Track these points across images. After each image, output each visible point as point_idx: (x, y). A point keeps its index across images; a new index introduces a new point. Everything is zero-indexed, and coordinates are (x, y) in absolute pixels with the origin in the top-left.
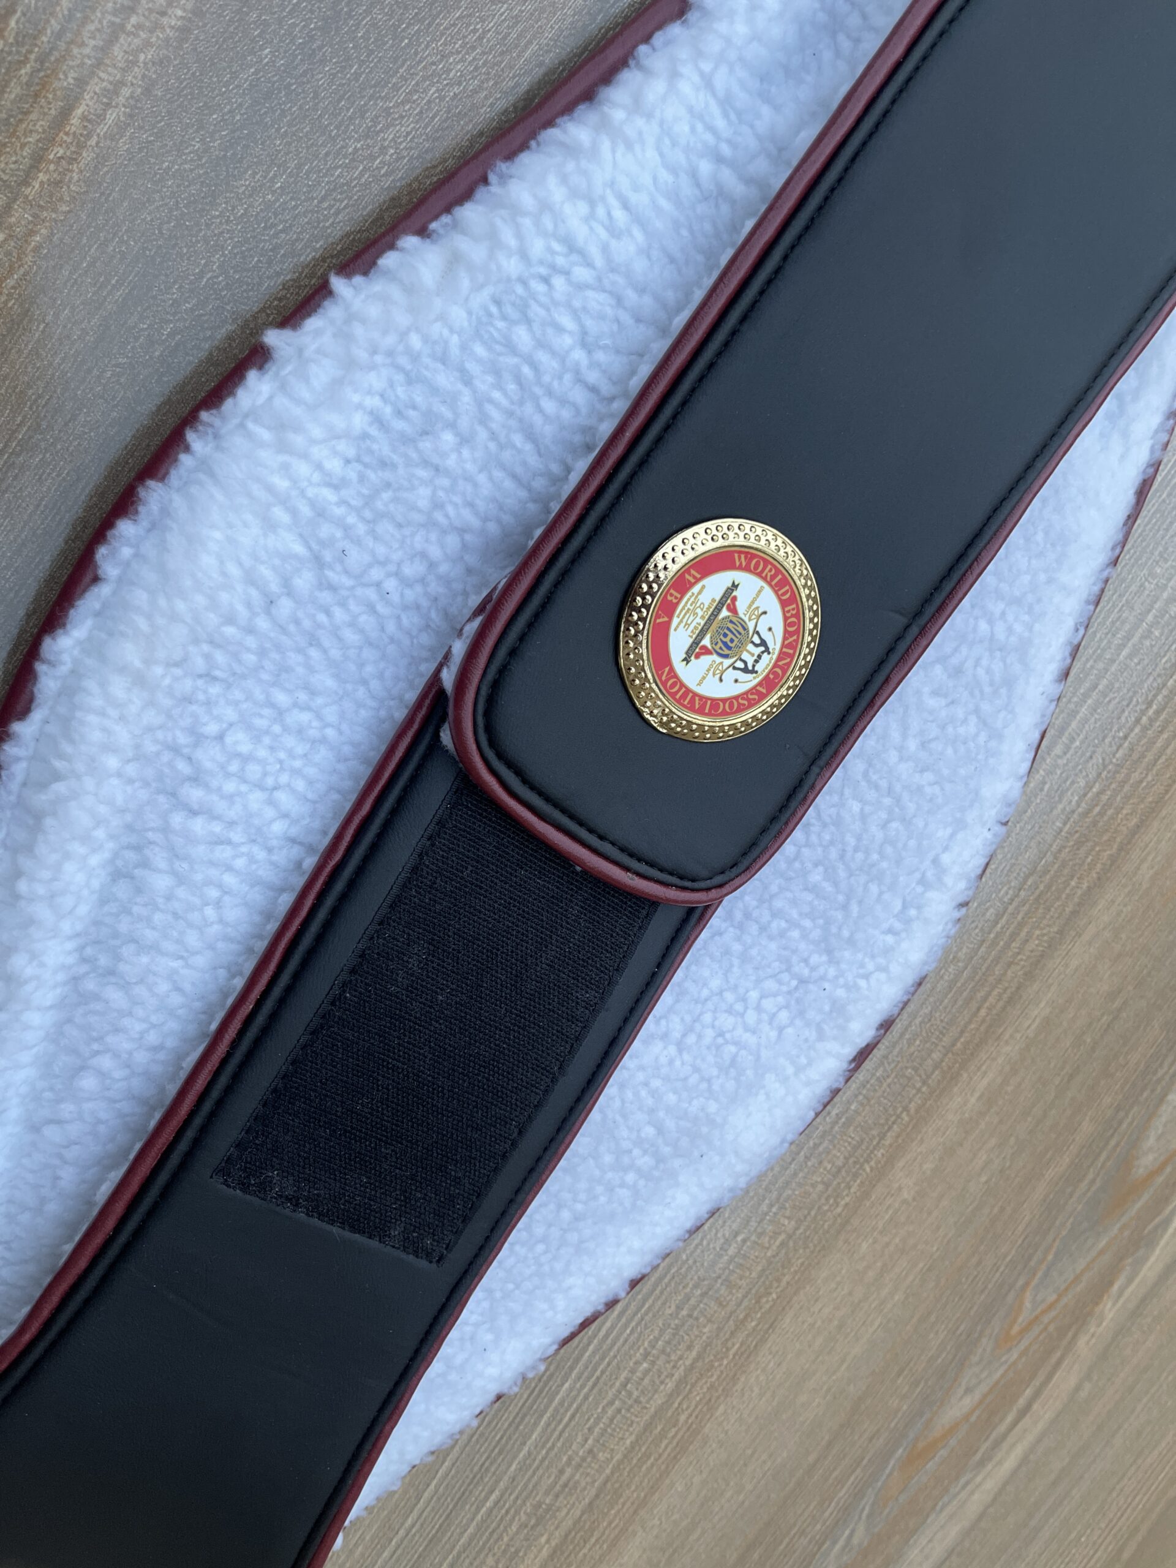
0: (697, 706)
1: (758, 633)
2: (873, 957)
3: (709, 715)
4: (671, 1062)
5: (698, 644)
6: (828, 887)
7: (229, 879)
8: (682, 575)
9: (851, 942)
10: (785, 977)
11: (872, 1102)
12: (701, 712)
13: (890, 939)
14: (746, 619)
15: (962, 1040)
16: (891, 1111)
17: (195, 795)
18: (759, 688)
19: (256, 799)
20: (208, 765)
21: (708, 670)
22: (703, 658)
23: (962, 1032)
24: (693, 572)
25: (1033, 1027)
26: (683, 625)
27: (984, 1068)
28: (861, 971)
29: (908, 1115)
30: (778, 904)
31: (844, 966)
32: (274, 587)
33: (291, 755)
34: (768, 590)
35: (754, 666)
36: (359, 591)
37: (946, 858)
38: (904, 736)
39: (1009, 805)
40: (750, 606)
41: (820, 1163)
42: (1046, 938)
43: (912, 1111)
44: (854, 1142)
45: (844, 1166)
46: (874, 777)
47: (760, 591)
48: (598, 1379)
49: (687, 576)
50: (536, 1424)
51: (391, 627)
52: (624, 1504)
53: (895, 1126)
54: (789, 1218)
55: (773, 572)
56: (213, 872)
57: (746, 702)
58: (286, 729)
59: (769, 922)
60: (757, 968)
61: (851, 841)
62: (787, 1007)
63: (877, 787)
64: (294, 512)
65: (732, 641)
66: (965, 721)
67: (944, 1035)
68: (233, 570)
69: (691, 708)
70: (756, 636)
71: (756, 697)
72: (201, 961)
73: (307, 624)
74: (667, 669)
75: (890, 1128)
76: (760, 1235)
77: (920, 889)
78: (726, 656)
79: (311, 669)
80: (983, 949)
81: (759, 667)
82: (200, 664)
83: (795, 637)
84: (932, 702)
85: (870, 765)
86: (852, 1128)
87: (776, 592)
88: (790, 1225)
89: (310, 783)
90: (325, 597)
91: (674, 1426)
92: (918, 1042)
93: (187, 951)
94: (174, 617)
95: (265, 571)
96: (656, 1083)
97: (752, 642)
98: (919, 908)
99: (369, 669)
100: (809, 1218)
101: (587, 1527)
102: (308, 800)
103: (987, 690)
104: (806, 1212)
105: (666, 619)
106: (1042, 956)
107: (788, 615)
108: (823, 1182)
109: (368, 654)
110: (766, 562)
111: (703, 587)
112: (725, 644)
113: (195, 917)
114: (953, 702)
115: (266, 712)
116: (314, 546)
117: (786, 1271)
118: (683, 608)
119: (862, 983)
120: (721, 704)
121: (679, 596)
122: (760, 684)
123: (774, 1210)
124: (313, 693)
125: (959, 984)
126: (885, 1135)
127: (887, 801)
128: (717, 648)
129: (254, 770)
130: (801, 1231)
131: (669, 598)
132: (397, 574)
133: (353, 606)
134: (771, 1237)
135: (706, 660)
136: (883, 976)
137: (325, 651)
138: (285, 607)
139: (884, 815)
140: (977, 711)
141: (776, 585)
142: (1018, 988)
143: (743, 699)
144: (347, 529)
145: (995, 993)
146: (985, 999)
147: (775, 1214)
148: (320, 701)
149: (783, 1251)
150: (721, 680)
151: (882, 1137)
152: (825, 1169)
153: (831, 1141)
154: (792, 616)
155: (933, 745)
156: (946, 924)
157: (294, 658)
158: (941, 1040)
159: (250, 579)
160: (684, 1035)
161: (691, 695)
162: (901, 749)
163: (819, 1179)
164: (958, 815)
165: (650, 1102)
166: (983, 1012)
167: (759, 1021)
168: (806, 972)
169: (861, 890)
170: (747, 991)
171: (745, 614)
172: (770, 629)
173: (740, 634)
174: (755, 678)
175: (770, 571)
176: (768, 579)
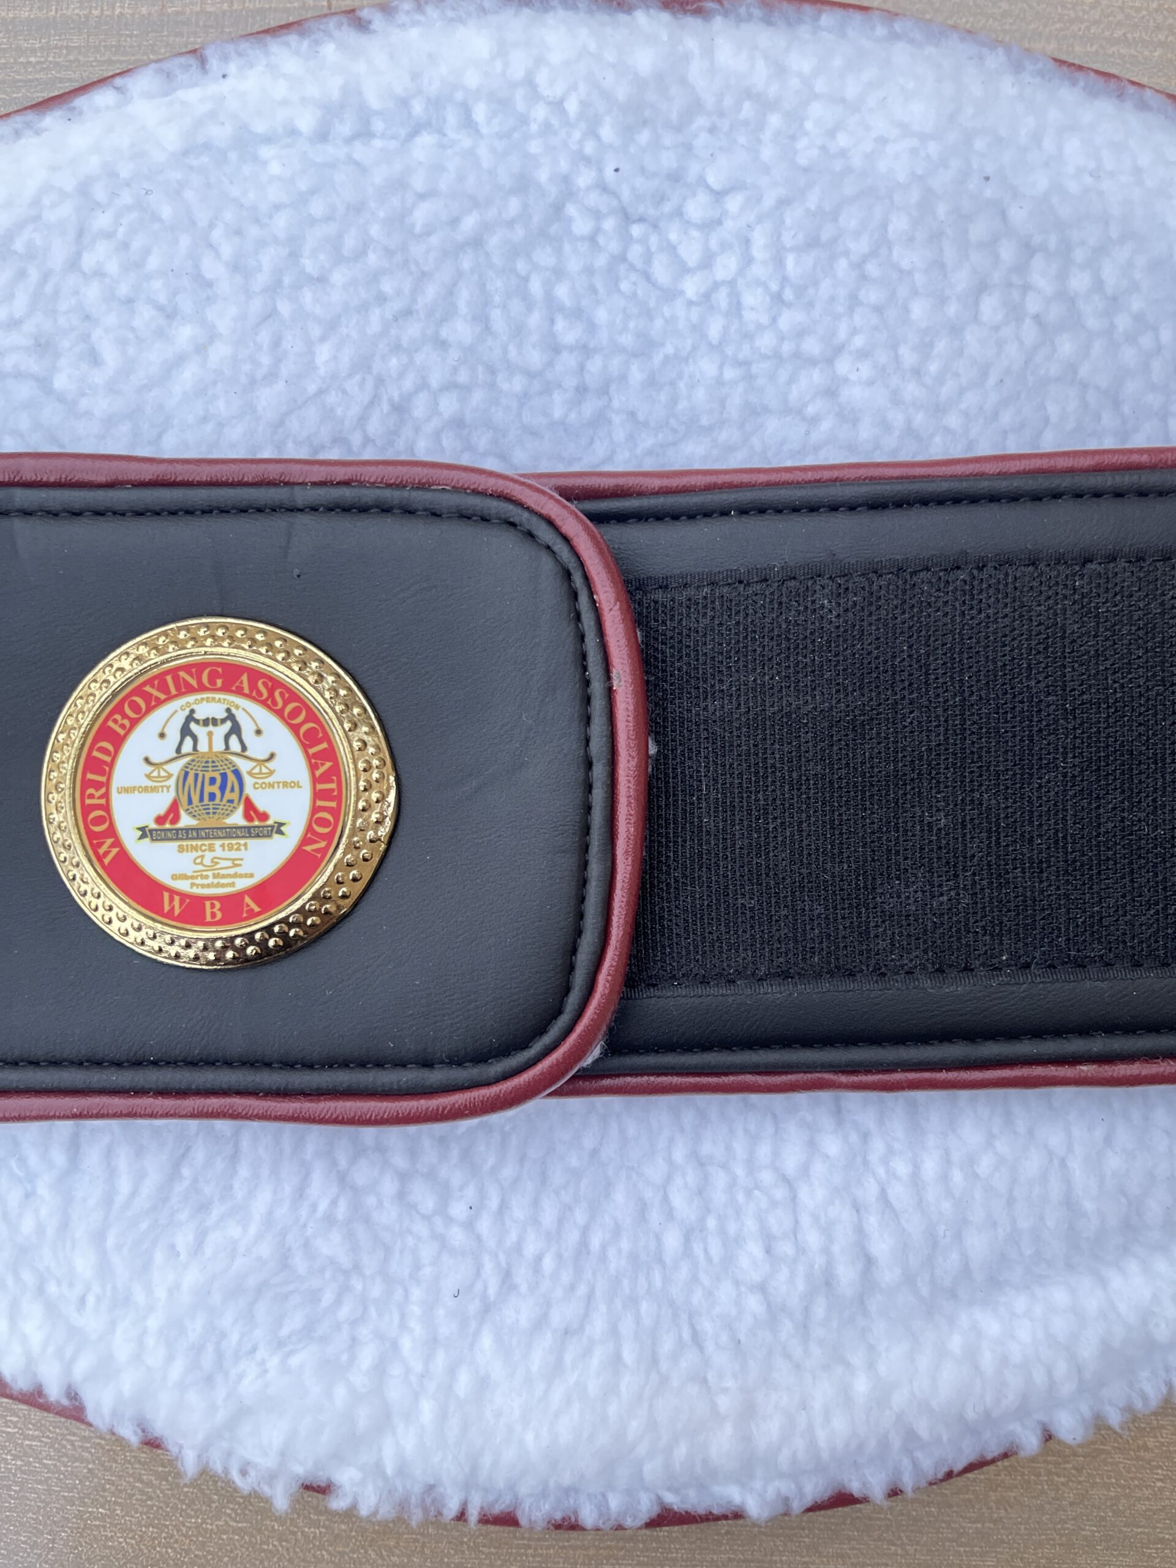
0: (328, 765)
1: (179, 749)
2: (524, 120)
4: (863, 354)
5: (249, 829)
6: (464, 296)
7: (930, 1167)
8: (180, 918)
9: (523, 184)
10: (635, 253)
12: (330, 752)
13: (480, 112)
14: (172, 783)
17: (846, 1276)
18: (247, 689)
19: (811, 1197)
20: (801, 1282)
21: (270, 786)
22: (260, 807)
24: (167, 907)
26: (239, 870)
28: (555, 122)
30: (535, 358)
31: (564, 165)
32: (547, 1340)
33: (732, 1185)
35: (223, 721)
36: (491, 1242)
37: (306, 121)
40: (153, 789)
47: (126, 790)
49: (177, 910)
51: (508, 1172)
56: (932, 1194)
57: (276, 694)
58: (707, 1209)
59: (571, 349)
60: (648, 314)
62: (679, 213)
63: (276, 343)
64: (452, 1371)
66: (98, 273)
68: (557, 1397)
70: (184, 749)
71: (258, 684)
72: (1055, 1136)
73: (566, 1277)
74: (308, 848)
77: (378, 125)
79: (617, 1231)
81: (219, 712)
82: (688, 1360)
87: (111, 765)
89: (754, 1139)
90: (522, 1276)
93: (1050, 1163)
94: (652, 1425)
95: (536, 1362)
96: (908, 357)
97: (195, 749)
98: (404, 102)
102: (777, 1131)
103: (33, 274)
105: (247, 900)
107: (127, 723)
109: (557, 1175)
111: (174, 877)
112: (223, 788)
113: (1000, 1181)
114: (87, 318)
115: (698, 1250)
116: (473, 1325)
118: (219, 885)
119: (572, 106)
121: (207, 904)
122: (240, 693)
124: (642, 1210)
128: (236, 795)
129: (778, 1221)
132: (442, 1209)
133: (512, 1237)
135: (260, 799)
136: (542, 77)
138: (559, 1316)
139: (307, 296)
140: (73, 264)
144: (429, 1309)
148: (648, 1194)
150: (271, 757)
154: (123, 716)
155: (162, 298)
157: (616, 1262)
159: (556, 1369)
164: (233, 157)
165: (941, 346)
167: (725, 246)
168: (609, 224)
169: (434, 240)
170: (690, 303)
171: (168, 788)
172: (162, 735)
173: (196, 775)
174: (237, 707)
175: (91, 796)
176: (103, 790)
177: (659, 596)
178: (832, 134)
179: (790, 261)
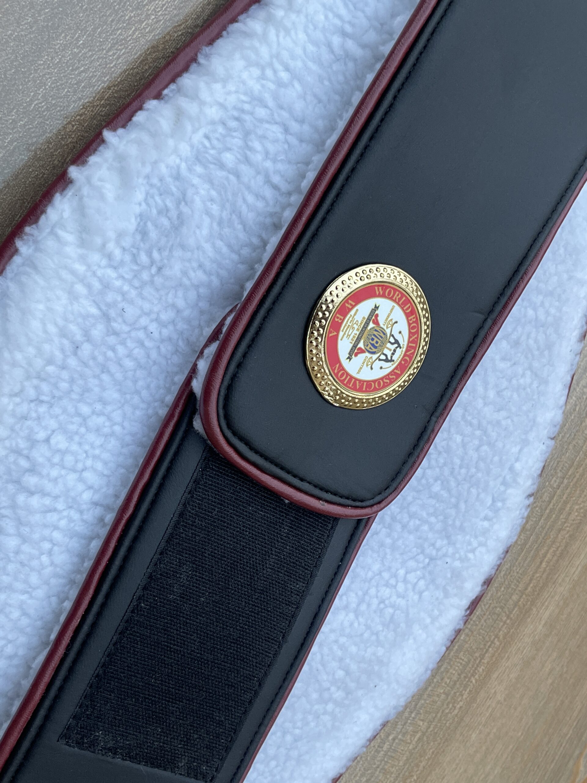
0: (358, 387)
1: (393, 336)
2: (476, 538)
3: (366, 391)
4: (351, 625)
5: (356, 347)
6: (445, 494)
7: (57, 535)
8: (344, 304)
9: (461, 529)
10: (421, 557)
11: (475, 633)
12: (360, 390)
13: (486, 524)
14: (385, 328)
15: (531, 585)
16: (487, 638)
17: (31, 480)
18: (396, 371)
19: (72, 478)
20: (41, 460)
21: (363, 363)
22: (359, 355)
23: (531, 580)
24: (350, 301)
25: (577, 573)
26: (346, 336)
27: (546, 603)
28: (469, 548)
29: (498, 640)
30: (413, 509)
31: (458, 546)
32: (79, 337)
33: (92, 446)
34: (397, 308)
35: (391, 357)
36: (133, 334)
37: (518, 466)
38: (486, 389)
39: (555, 426)
40: (387, 319)
41: (442, 679)
42: (582, 511)
43: (501, 637)
44: (464, 663)
45: (458, 681)
46: (469, 418)
47: (392, 309)
49: (347, 305)
51: (154, 354)
53: (490, 649)
54: (423, 720)
55: (400, 296)
56: (46, 532)
57: (388, 381)
58: (88, 430)
59: (408, 522)
60: (402, 554)
61: (457, 461)
62: (423, 577)
63: (471, 424)
64: (89, 287)
65: (377, 342)
66: (523, 375)
67: (519, 583)
68: (52, 329)
69: (354, 389)
70: (391, 338)
71: (394, 377)
72: (40, 593)
73: (100, 359)
74: (338, 365)
75: (487, 651)
76: (404, 734)
77: (502, 488)
78: (374, 353)
79: (104, 389)
80: (542, 521)
81: (395, 358)
82: (32, 393)
83: (416, 336)
84: (502, 365)
85: (466, 410)
86: (462, 653)
87: (402, 308)
88: (423, 725)
89: (105, 463)
90: (112, 340)
92: (503, 589)
93: (30, 587)
94: (14, 364)
95: (73, 328)
96: (343, 640)
97: (390, 342)
98: (503, 501)
99: (141, 383)
100: (436, 720)
102: (104, 475)
103: (536, 353)
104: (434, 715)
105: (335, 333)
106: (580, 523)
107: (411, 322)
108: (444, 693)
109: (140, 373)
110: (395, 290)
111: (357, 310)
112: (373, 345)
113: (35, 563)
114: (515, 364)
115: (77, 420)
116: (104, 308)
117: (422, 758)
118: (346, 325)
119: (471, 556)
120: (373, 384)
121: (342, 318)
122: (396, 368)
123: (413, 715)
124: (105, 403)
125: (527, 546)
126: (484, 655)
127: (478, 433)
128: (368, 348)
129: (69, 459)
130: (431, 729)
131: (336, 320)
132: (157, 320)
133: (129, 344)
134: (411, 735)
135: (362, 356)
136: (483, 549)
137: (112, 375)
138: (86, 349)
139: (476, 442)
140: (530, 368)
141: (402, 304)
142: (566, 547)
143: (386, 379)
144: (124, 294)
145: (551, 551)
146: (545, 556)
147: (414, 718)
148: (109, 408)
149: (420, 745)
150: (372, 368)
151: (482, 657)
152: (446, 683)
153: (449, 663)
154: (413, 322)
155: (505, 393)
156: (521, 510)
157: (92, 382)
158: (518, 586)
159: (63, 333)
160: (359, 605)
161: (353, 380)
162: (484, 398)
163: (442, 691)
164: (523, 437)
165: (339, 653)
166: (544, 565)
167: (406, 590)
168: (434, 552)
169: (465, 493)
170: (397, 570)
171: (384, 325)
172: (400, 332)
173: (382, 337)
174: (393, 365)
175: (398, 295)
176: (397, 301)
177: (330, 526)
178: (415, 639)
179: (391, 610)
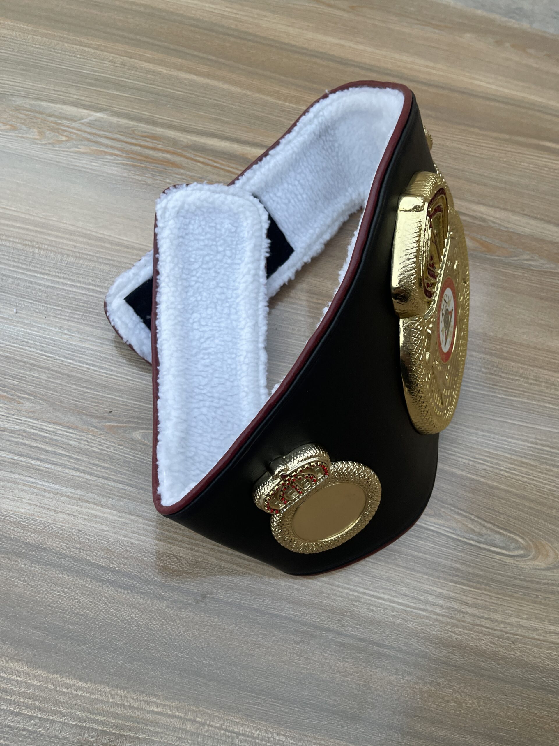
48: (493, 385)
50: (516, 401)
52: (537, 355)
91: (502, 349)
101: (550, 365)
